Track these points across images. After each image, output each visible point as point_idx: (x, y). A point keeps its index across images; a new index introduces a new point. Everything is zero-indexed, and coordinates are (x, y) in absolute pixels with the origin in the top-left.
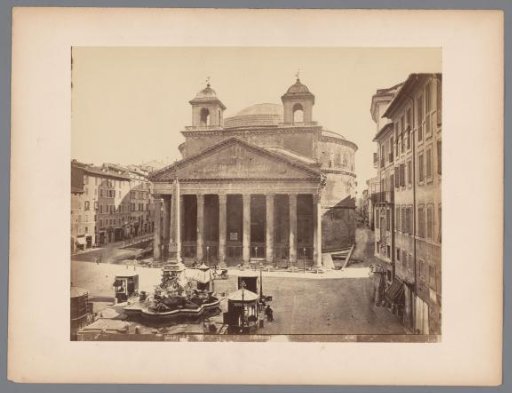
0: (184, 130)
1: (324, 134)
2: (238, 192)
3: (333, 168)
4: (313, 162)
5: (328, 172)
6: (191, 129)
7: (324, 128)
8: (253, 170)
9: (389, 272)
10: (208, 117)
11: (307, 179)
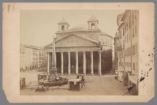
0: (56, 33)
1: (102, 33)
2: (74, 51)
3: (105, 44)
5: (103, 46)
6: (58, 32)
9: (123, 71)
10: (64, 29)
11: (96, 46)
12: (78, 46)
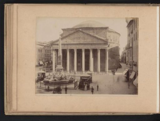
1: (109, 30)
2: (80, 48)
3: (112, 42)
4: (106, 39)
5: (110, 43)
7: (109, 28)
8: (85, 41)
11: (104, 44)
12: (85, 43)
